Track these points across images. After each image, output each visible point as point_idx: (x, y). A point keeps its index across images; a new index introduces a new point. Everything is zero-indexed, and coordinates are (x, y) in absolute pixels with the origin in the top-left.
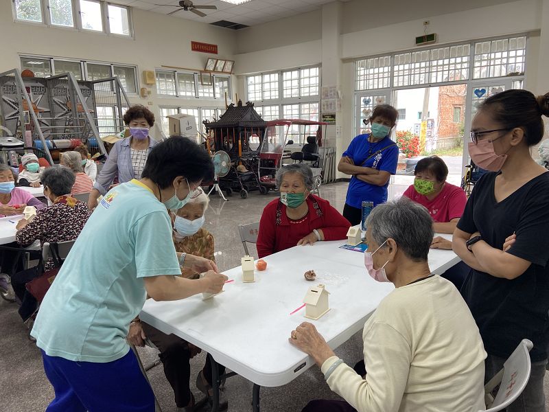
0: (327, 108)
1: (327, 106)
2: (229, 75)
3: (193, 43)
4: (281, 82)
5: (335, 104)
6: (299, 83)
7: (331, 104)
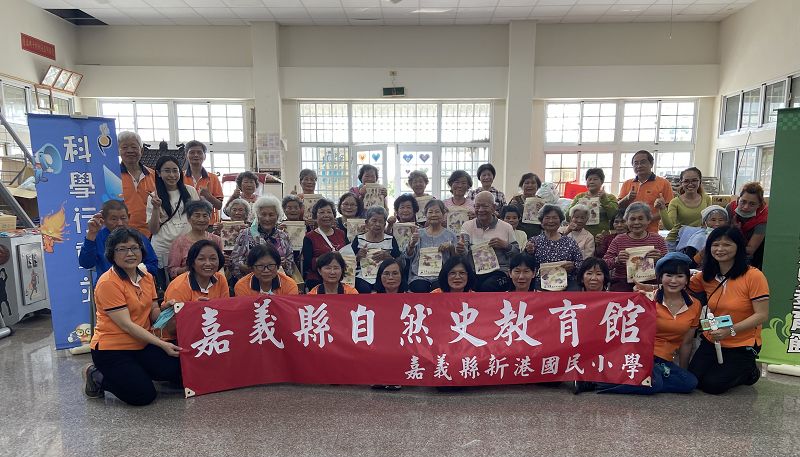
0: (267, 161)
1: (267, 158)
2: (71, 97)
3: (25, 38)
4: (173, 118)
5: (278, 156)
6: (209, 124)
7: (272, 157)
